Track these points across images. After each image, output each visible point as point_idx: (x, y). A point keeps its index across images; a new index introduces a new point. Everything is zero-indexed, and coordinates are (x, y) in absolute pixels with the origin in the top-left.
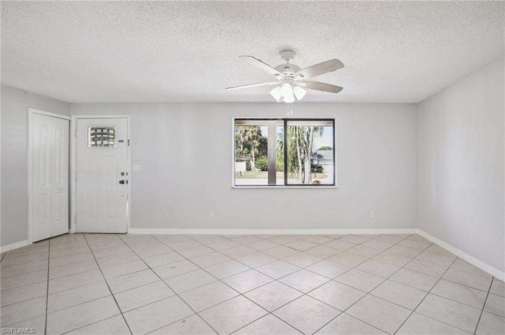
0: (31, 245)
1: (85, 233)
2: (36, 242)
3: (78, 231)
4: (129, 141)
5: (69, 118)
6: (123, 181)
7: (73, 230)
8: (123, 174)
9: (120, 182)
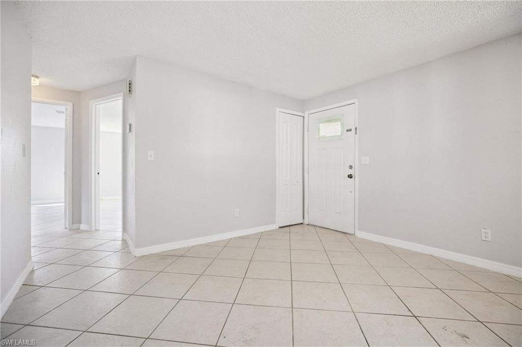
0: (276, 229)
1: (316, 226)
2: (281, 227)
3: (311, 223)
4: (356, 129)
5: (302, 115)
6: (351, 175)
7: (306, 222)
8: (351, 167)
9: (348, 176)
